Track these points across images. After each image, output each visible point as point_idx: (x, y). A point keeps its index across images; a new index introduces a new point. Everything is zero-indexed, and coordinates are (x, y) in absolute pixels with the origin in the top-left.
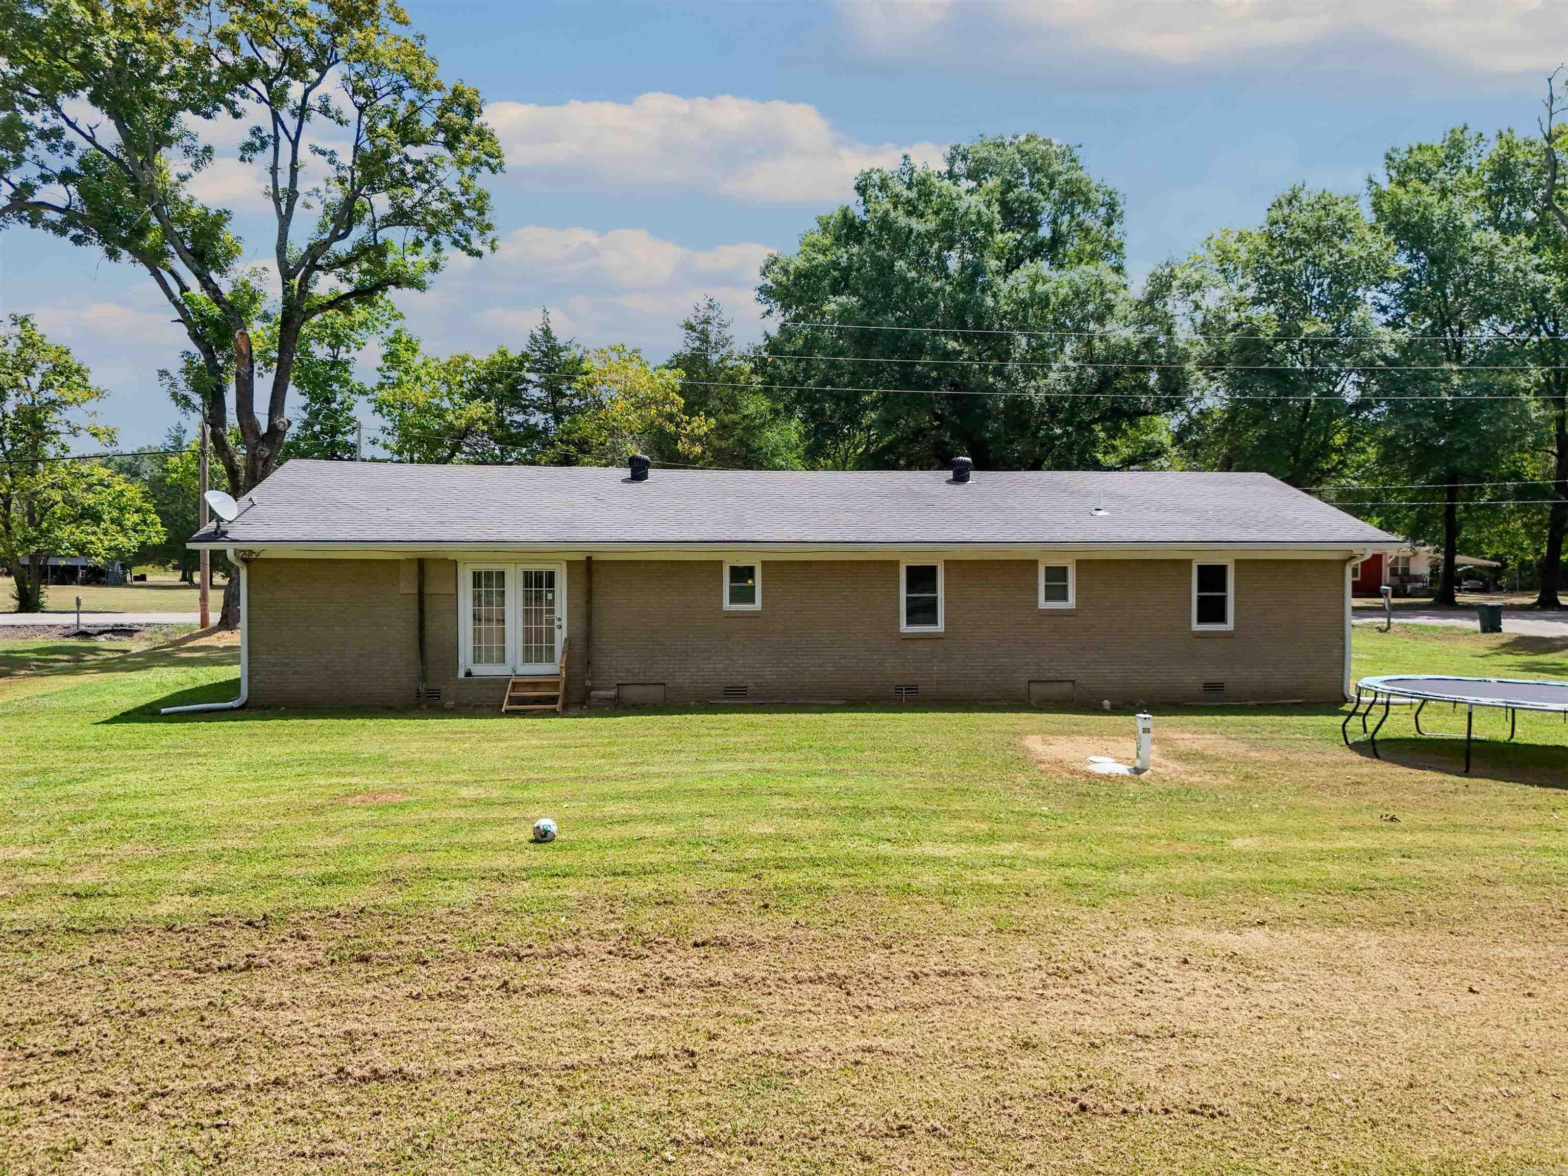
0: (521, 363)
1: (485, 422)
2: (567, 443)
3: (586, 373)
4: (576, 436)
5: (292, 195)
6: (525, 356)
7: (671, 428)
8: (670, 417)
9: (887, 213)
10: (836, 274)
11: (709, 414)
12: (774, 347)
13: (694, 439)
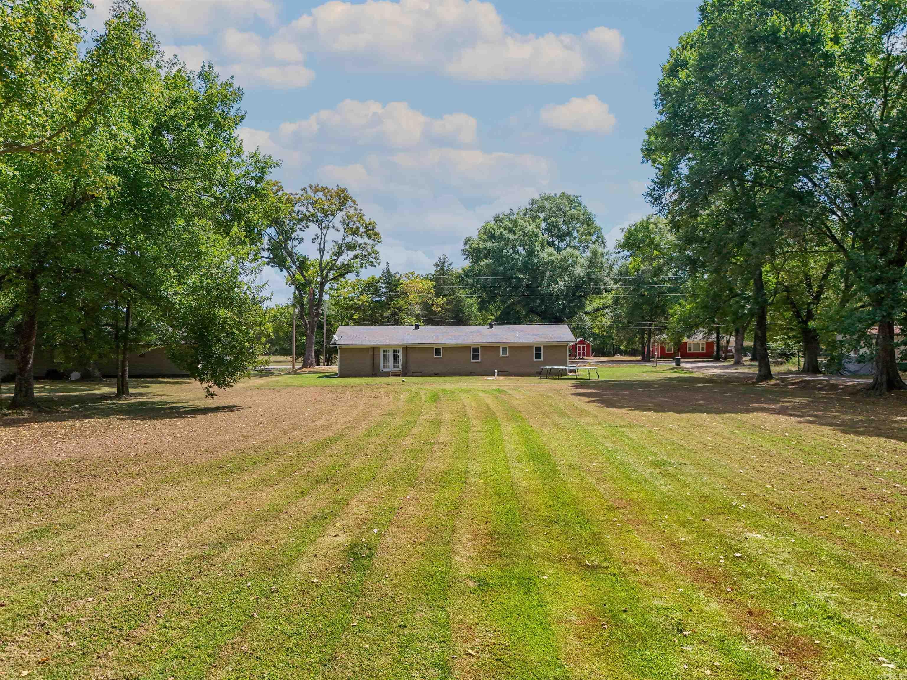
0: (379, 281)
1: (367, 302)
2: (395, 308)
3: (401, 284)
4: (398, 306)
5: (324, 249)
6: (380, 278)
7: (430, 302)
8: (431, 298)
9: (502, 232)
10: (485, 252)
11: (443, 297)
12: (466, 273)
13: (438, 306)
